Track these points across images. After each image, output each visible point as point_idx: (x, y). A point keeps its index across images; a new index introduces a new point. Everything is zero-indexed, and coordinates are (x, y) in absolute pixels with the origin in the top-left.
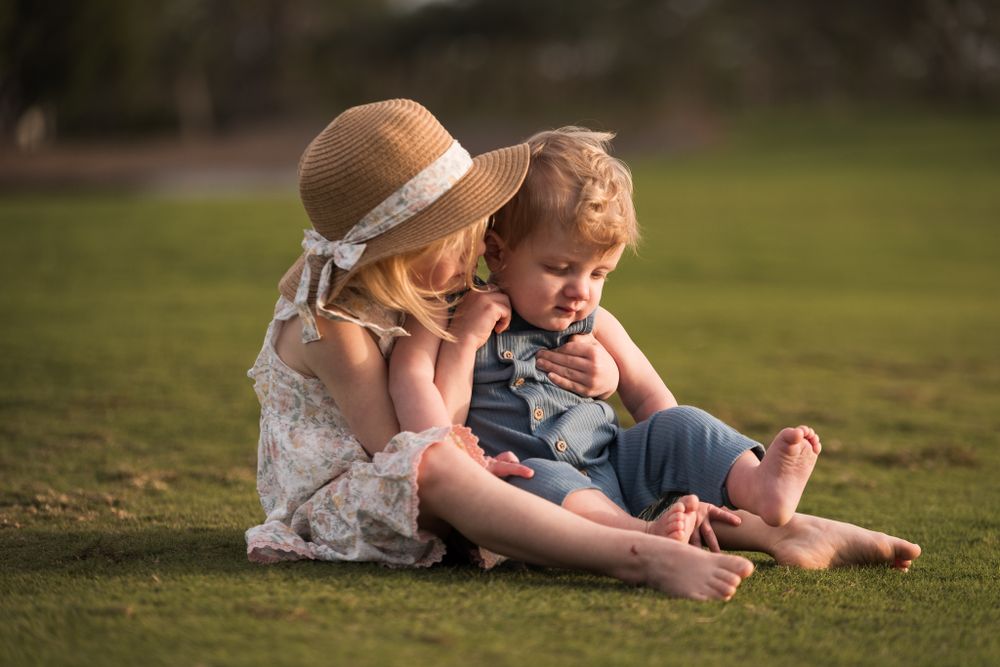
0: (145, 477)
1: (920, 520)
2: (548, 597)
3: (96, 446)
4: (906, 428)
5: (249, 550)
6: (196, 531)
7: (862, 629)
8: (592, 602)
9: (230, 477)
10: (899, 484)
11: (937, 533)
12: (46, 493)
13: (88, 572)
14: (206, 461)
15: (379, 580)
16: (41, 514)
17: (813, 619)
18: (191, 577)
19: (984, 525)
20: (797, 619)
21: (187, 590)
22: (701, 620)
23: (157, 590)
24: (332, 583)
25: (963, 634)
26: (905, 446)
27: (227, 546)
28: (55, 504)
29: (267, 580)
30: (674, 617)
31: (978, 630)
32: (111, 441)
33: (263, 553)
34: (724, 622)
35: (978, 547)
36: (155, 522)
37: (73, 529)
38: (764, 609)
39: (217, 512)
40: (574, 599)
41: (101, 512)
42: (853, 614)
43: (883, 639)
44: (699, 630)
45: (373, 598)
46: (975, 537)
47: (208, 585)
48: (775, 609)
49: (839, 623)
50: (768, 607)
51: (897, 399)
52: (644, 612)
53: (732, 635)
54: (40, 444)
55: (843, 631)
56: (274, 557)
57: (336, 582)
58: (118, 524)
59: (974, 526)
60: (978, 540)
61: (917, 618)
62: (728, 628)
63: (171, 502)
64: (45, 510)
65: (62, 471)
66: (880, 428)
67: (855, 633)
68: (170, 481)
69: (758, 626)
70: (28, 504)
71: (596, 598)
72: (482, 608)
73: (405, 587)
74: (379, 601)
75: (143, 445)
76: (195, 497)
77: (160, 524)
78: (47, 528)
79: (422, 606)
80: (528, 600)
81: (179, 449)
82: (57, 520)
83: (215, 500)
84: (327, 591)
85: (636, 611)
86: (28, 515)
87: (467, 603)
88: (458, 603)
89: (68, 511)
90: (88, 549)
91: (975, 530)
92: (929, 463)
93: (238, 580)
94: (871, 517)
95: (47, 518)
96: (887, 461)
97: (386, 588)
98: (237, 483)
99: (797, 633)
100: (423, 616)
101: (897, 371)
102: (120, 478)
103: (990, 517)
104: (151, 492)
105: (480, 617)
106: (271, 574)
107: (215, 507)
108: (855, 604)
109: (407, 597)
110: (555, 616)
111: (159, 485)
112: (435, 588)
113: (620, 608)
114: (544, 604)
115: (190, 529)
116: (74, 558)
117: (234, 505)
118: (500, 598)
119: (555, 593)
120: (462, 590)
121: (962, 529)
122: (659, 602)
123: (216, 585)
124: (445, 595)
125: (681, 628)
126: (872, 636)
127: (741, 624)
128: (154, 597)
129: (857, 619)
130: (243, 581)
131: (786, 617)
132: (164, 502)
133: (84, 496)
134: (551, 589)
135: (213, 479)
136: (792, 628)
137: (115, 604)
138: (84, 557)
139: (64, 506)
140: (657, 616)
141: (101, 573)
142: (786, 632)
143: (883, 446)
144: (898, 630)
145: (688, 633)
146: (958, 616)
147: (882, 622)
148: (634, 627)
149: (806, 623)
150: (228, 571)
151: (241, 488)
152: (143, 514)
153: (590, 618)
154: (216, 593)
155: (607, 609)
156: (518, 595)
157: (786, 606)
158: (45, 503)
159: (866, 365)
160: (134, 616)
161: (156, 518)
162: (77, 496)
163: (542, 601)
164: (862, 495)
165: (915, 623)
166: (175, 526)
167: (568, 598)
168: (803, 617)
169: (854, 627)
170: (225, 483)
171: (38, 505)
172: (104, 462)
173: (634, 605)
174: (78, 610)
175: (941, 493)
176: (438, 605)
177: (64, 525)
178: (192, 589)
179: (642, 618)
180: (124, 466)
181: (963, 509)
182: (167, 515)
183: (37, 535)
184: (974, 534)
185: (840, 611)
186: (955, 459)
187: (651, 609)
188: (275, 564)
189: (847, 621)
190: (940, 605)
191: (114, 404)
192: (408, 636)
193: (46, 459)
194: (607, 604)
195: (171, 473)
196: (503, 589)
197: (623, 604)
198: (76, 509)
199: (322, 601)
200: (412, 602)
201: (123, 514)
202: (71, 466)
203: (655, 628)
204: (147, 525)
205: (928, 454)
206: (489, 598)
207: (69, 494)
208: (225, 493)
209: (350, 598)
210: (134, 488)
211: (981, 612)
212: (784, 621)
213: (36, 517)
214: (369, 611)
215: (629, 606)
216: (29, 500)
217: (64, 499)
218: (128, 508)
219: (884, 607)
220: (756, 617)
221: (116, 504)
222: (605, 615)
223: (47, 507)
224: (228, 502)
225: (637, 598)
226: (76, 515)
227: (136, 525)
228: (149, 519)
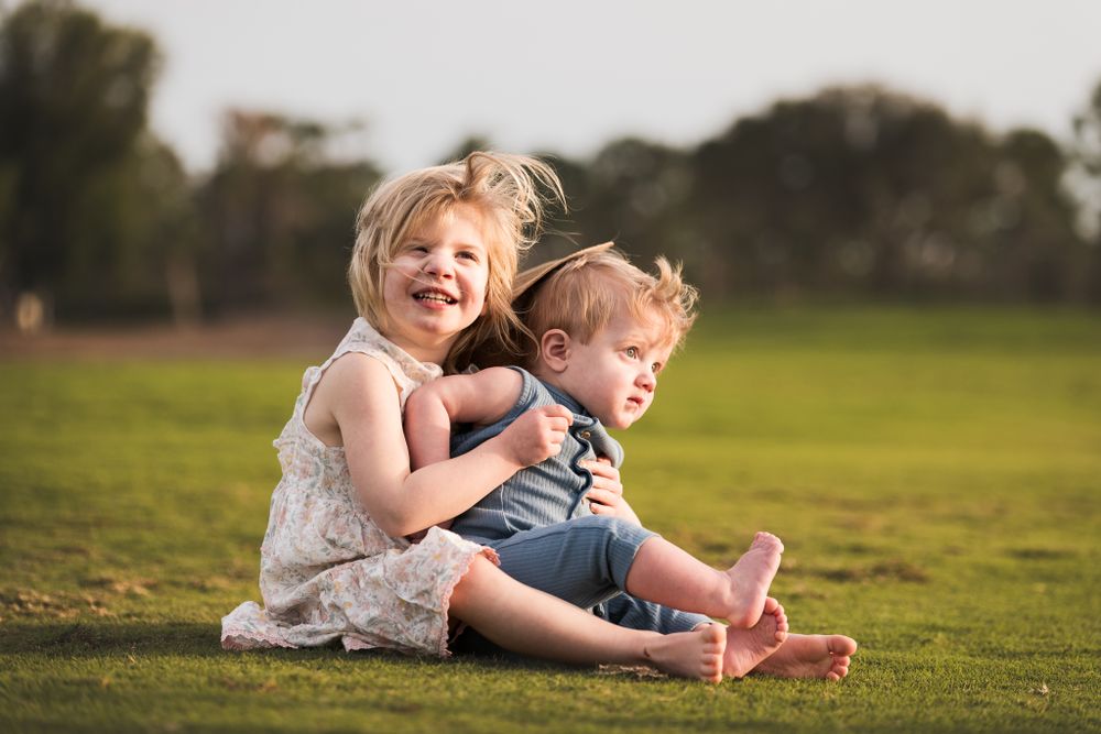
0: (126, 584)
1: (873, 625)
2: (514, 679)
3: (80, 559)
4: (857, 550)
5: (223, 638)
6: (173, 625)
7: (818, 709)
8: (558, 683)
9: (209, 584)
10: (853, 596)
11: (890, 636)
12: (29, 594)
13: (67, 654)
14: (185, 572)
15: (350, 663)
16: (23, 611)
17: (770, 701)
18: (167, 658)
19: (934, 628)
20: (756, 700)
21: (162, 668)
22: (662, 699)
23: (132, 668)
24: (304, 665)
25: (918, 713)
26: (858, 564)
27: (202, 636)
28: (37, 603)
29: (241, 662)
30: (637, 696)
31: (932, 710)
32: (94, 555)
33: (237, 641)
34: (684, 700)
35: (929, 647)
36: (134, 619)
37: (54, 622)
38: (724, 691)
39: (195, 611)
40: (539, 681)
41: (82, 611)
42: (810, 697)
43: (840, 717)
44: (661, 706)
45: (344, 677)
46: (925, 638)
47: (182, 664)
48: (734, 691)
49: (795, 704)
50: (728, 690)
51: (849, 527)
52: (608, 692)
53: (693, 712)
54: (25, 556)
55: (800, 710)
56: (247, 645)
57: (308, 665)
58: (98, 619)
59: (924, 631)
60: (929, 641)
61: (872, 701)
62: (688, 706)
63: (150, 603)
64: (27, 608)
65: (45, 578)
66: (834, 550)
67: (813, 712)
68: (151, 587)
69: (718, 704)
70: (11, 603)
71: (560, 679)
72: (449, 687)
73: (374, 669)
74: (349, 679)
75: (125, 558)
76: (174, 600)
77: (139, 620)
78: (27, 622)
79: (391, 684)
80: (495, 680)
81: (160, 562)
82: (39, 616)
83: (194, 603)
84: (298, 670)
85: (599, 691)
86: (11, 612)
87: (435, 682)
88: (426, 682)
89: (50, 610)
90: (66, 634)
91: (926, 633)
92: (881, 579)
93: (213, 662)
94: (826, 621)
95: (29, 615)
96: (840, 576)
97: (356, 669)
98: (215, 589)
99: (755, 710)
100: (392, 692)
101: (846, 504)
102: (102, 583)
103: (940, 622)
104: (131, 595)
105: (448, 695)
106: (245, 657)
107: (193, 608)
108: (811, 689)
109: (377, 677)
110: (520, 693)
111: (139, 590)
112: (404, 671)
113: (585, 689)
114: (509, 683)
115: (168, 623)
116: (53, 644)
117: (211, 606)
118: (467, 679)
119: (522, 675)
120: (430, 672)
121: (914, 632)
122: (621, 684)
123: (191, 665)
124: (414, 676)
125: (644, 705)
126: (829, 714)
127: (701, 704)
128: (130, 672)
129: (813, 701)
130: (217, 662)
131: (746, 698)
132: (144, 604)
133: (65, 597)
134: (517, 673)
135: (192, 586)
136: (751, 707)
137: (92, 677)
138: (62, 642)
139: (46, 605)
140: (621, 696)
141: (78, 656)
142: (745, 710)
143: (837, 564)
144: (853, 710)
145: (650, 709)
146: (912, 699)
147: (838, 703)
148: (597, 703)
149: (764, 702)
150: (203, 655)
151: (219, 594)
152: (123, 611)
153: (555, 696)
154: (191, 671)
155: (571, 689)
156: (484, 676)
157: (745, 689)
158: (27, 602)
159: (820, 501)
160: (108, 686)
161: (135, 615)
162: (60, 597)
163: (507, 682)
164: (817, 604)
165: (870, 704)
166: (153, 621)
167: (534, 679)
168: (761, 698)
169: (811, 707)
170: (203, 589)
171: (20, 603)
172: (86, 569)
173: (598, 686)
174: (53, 681)
175: (894, 603)
176: (406, 683)
177: (46, 620)
178: (167, 666)
179: (606, 696)
180: (108, 573)
181: (913, 616)
182: (146, 612)
183: (19, 627)
184: (925, 636)
185: (798, 695)
186: (905, 574)
187: (614, 689)
188: (250, 651)
189: (804, 702)
190: (894, 690)
191: (99, 523)
192: (377, 706)
193: (32, 570)
194: (572, 684)
195: (151, 580)
196: (470, 672)
197: (587, 686)
198: (58, 607)
199: (294, 678)
200: (382, 680)
201: (103, 611)
202: (54, 574)
203: (618, 705)
204: (127, 621)
205: (880, 570)
206: (457, 678)
207: (52, 595)
208: (203, 598)
209: (323, 677)
210: (115, 593)
211: (934, 697)
212: (743, 702)
213: (19, 614)
214: (339, 687)
215: (593, 687)
216: (12, 598)
217: (46, 599)
218: (109, 607)
219: (840, 692)
220: (716, 698)
221: (98, 604)
222: (570, 695)
223: (30, 606)
224: (207, 604)
225: (601, 681)
226: (57, 612)
227: (115, 619)
228: (128, 616)
